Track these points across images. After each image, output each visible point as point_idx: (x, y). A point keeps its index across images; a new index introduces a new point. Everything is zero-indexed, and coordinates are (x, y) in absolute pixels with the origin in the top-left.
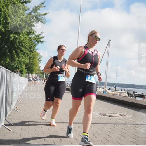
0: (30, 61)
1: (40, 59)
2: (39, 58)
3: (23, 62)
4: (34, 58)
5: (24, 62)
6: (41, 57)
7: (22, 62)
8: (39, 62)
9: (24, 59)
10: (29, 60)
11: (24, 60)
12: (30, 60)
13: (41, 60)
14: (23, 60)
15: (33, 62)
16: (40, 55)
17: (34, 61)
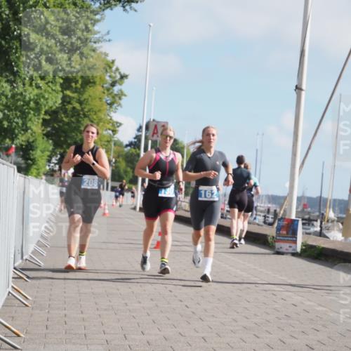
0: (66, 100)
1: (116, 89)
2: (113, 84)
3: (32, 104)
4: (88, 82)
5: (37, 103)
6: (123, 77)
7: (28, 103)
8: (111, 105)
9: (38, 87)
10: (60, 95)
11: (36, 91)
12: (68, 93)
13: (121, 95)
14: (31, 93)
15: (81, 103)
16: (117, 69)
17: (85, 96)
